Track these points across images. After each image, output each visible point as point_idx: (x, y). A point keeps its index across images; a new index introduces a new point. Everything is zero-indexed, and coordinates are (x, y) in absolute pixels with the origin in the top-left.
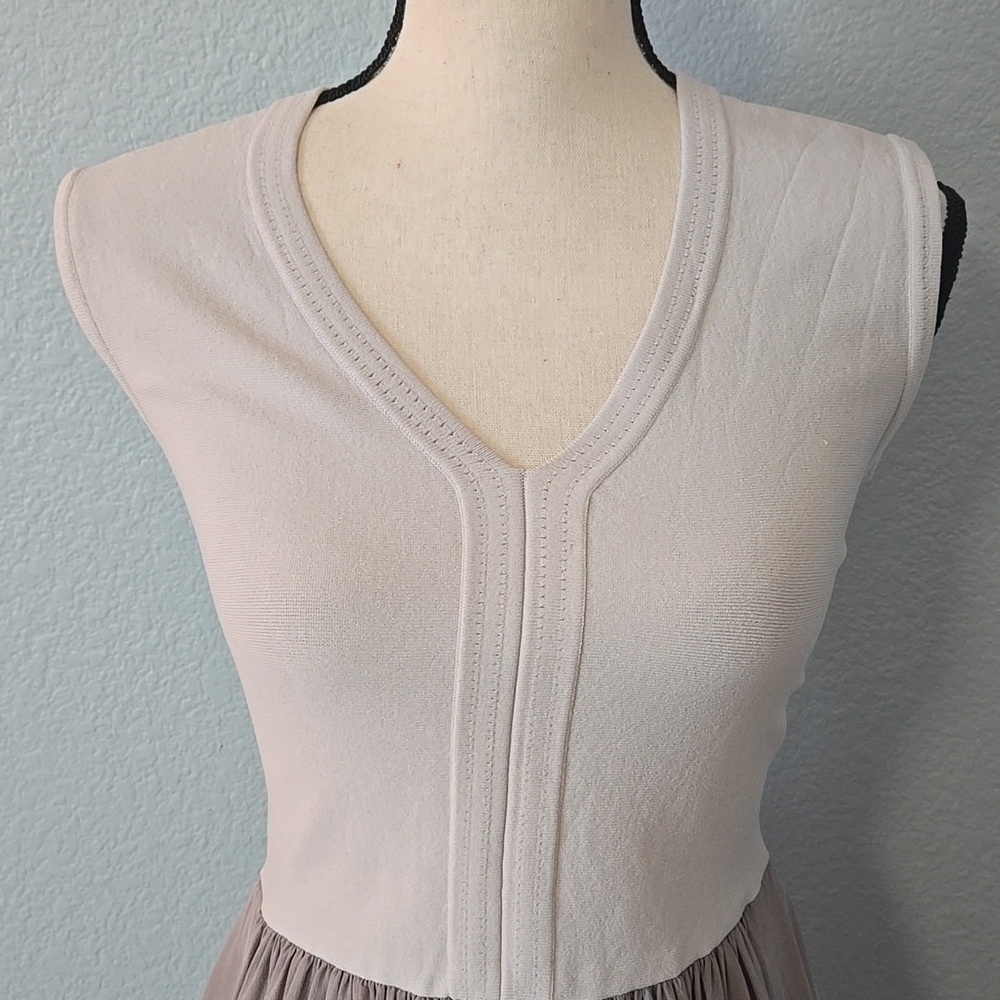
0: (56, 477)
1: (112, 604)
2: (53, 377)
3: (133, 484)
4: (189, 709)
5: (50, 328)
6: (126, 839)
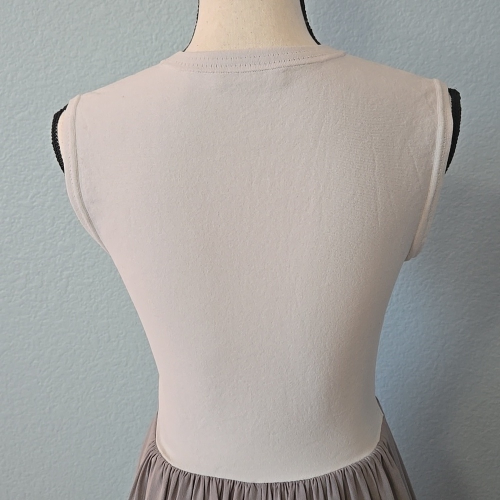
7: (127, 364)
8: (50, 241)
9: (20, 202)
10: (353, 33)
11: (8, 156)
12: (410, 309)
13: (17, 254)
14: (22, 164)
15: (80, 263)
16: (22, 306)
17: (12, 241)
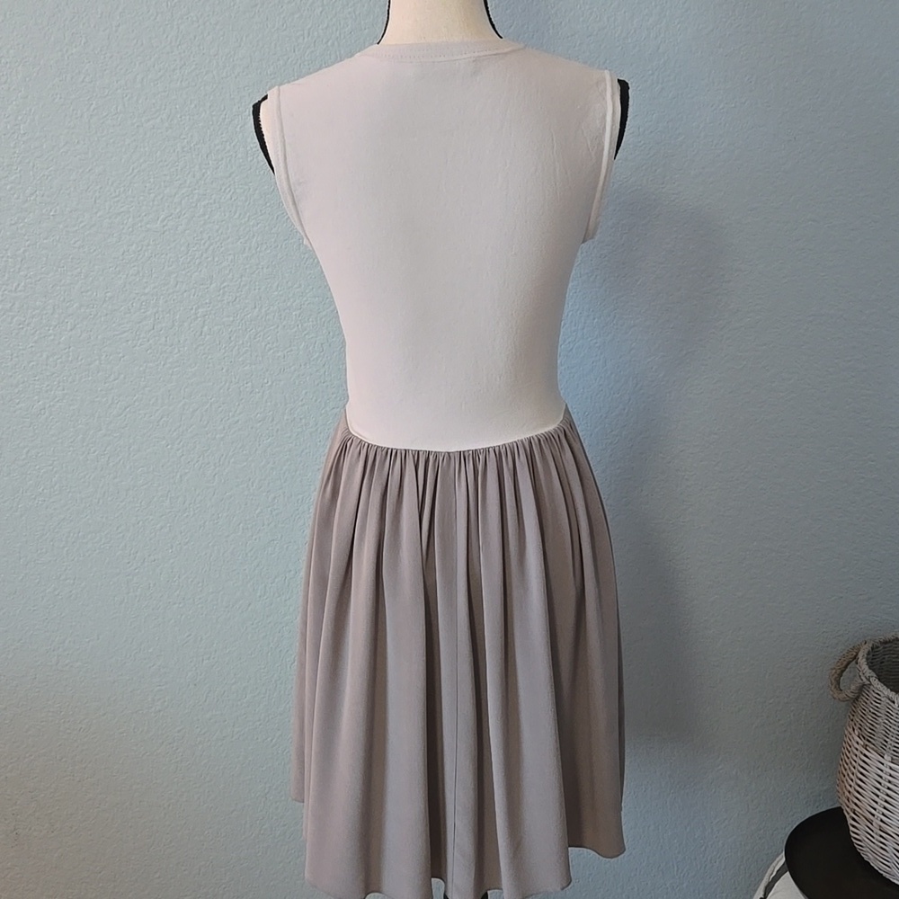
7: (273, 420)
8: (184, 272)
9: (148, 226)
10: (528, 28)
11: (136, 171)
12: (597, 345)
13: (145, 288)
14: (151, 180)
15: (219, 298)
16: (149, 352)
17: (138, 272)
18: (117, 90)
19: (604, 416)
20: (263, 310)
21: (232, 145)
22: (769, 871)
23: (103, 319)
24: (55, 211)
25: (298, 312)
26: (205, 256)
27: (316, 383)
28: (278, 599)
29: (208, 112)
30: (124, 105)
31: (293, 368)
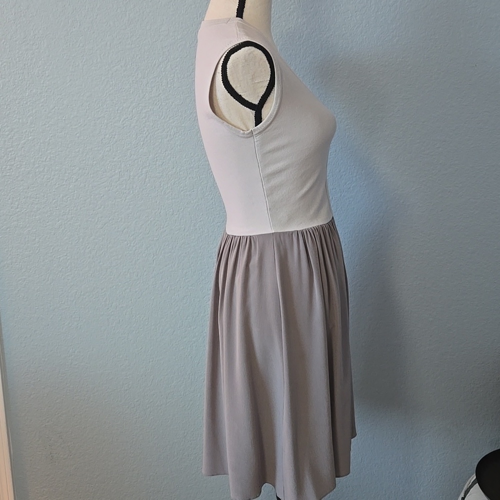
0: (152, 126)
1: (164, 161)
2: (154, 99)
3: (172, 128)
4: (182, 191)
5: (154, 86)
6: (163, 228)
7: (185, 229)
8: (135, 149)
9: (115, 124)
10: (321, 8)
11: (108, 94)
12: (364, 185)
13: (114, 158)
14: (116, 99)
15: (154, 163)
16: (117, 193)
17: (110, 150)
18: (97, 50)
19: (369, 225)
20: (178, 169)
21: (160, 78)
22: (468, 483)
23: (92, 176)
24: (65, 117)
25: (197, 170)
26: (146, 140)
27: (208, 209)
28: (189, 329)
29: (146, 61)
30: (101, 59)
31: (195, 201)
